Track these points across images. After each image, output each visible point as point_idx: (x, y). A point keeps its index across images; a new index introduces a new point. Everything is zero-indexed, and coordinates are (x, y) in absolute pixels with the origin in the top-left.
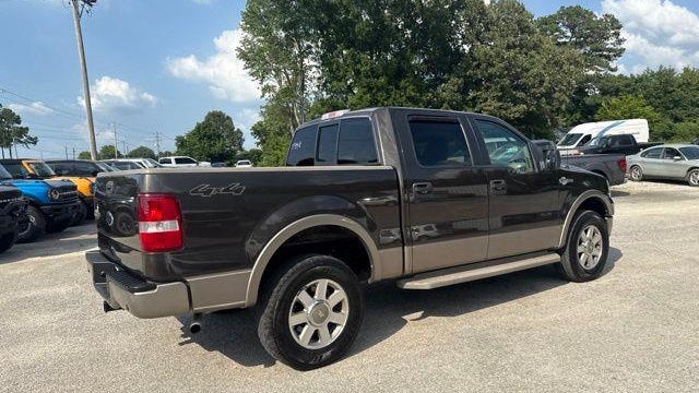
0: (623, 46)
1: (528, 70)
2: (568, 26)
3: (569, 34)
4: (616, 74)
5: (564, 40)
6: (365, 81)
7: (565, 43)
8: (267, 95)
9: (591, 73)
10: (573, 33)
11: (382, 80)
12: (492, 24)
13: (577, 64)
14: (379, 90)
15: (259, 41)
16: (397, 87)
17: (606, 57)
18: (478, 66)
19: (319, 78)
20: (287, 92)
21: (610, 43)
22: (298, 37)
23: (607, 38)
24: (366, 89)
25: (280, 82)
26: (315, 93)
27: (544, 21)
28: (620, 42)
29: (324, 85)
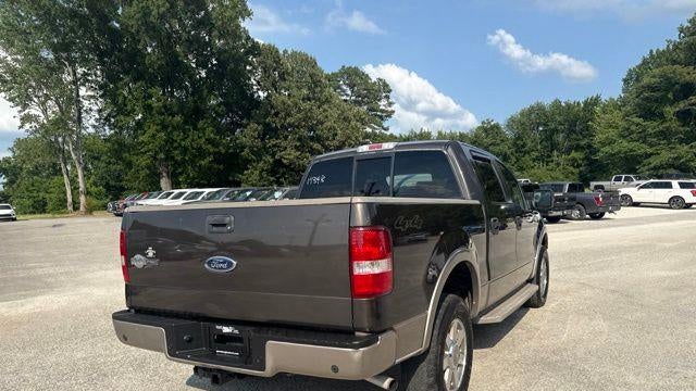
0: (392, 108)
1: (322, 123)
2: (348, 85)
3: (349, 92)
4: (388, 133)
5: (345, 98)
6: (159, 119)
7: (346, 101)
8: (27, 126)
9: (369, 130)
10: (352, 92)
11: (178, 118)
12: (288, 74)
13: (362, 121)
14: (174, 128)
15: (16, 60)
16: (195, 128)
17: (381, 117)
18: (276, 114)
19: (100, 111)
20: (59, 123)
21: (383, 104)
22: (72, 63)
23: (379, 100)
24: (159, 127)
25: (45, 111)
26: (94, 126)
27: (329, 78)
28: (390, 104)
29: (107, 119)
